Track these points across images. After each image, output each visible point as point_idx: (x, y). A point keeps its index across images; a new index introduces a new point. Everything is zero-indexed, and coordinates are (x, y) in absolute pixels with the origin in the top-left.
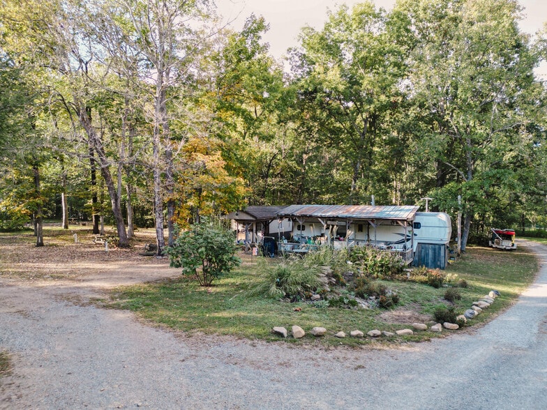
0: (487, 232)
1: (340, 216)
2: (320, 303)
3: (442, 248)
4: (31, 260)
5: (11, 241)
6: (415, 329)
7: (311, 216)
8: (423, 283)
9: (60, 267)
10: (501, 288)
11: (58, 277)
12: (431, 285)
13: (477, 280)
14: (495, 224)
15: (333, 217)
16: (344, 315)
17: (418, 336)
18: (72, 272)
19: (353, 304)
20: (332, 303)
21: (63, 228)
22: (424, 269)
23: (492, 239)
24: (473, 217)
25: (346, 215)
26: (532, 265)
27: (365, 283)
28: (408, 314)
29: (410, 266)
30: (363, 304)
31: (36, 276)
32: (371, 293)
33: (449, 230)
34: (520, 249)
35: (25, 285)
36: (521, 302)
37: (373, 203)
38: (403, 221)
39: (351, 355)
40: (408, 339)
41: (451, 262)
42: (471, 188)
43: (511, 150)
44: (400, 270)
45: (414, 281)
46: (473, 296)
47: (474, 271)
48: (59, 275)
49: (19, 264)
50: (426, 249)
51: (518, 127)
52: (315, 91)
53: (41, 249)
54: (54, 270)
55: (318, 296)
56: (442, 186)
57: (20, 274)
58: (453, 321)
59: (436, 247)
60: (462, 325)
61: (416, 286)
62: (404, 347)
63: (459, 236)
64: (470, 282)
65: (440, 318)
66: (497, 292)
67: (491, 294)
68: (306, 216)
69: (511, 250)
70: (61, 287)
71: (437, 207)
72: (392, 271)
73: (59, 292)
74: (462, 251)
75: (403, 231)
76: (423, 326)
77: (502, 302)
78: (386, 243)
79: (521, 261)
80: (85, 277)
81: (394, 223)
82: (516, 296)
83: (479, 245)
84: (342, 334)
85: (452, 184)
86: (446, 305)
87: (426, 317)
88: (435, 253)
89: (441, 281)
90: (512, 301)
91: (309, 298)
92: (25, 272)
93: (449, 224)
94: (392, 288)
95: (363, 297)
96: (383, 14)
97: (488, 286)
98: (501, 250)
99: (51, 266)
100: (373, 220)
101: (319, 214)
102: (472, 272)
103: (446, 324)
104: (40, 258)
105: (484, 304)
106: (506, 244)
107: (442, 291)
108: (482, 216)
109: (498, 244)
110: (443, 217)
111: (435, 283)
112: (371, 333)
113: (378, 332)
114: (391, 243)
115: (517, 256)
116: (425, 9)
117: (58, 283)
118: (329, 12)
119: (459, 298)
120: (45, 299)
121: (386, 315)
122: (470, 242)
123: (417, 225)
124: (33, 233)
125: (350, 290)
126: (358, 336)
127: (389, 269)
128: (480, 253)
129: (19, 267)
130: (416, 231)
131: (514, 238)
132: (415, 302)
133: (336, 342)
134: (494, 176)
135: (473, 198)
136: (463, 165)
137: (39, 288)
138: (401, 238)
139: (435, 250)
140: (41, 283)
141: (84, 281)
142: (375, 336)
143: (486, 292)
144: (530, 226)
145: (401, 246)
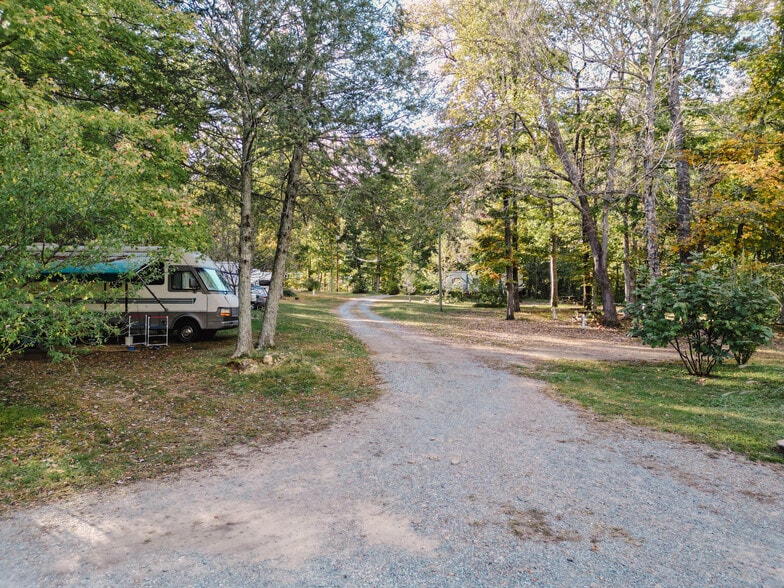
9: (511, 337)
11: (499, 344)
18: (519, 342)
21: (551, 305)
31: (478, 341)
35: (459, 346)
48: (502, 343)
49: (472, 331)
53: (511, 323)
54: (502, 339)
57: (464, 338)
70: (492, 352)
73: (485, 355)
80: (529, 348)
92: (470, 337)
99: (503, 336)
104: (499, 329)
117: (494, 349)
129: (470, 333)
137: (469, 351)
140: (476, 347)
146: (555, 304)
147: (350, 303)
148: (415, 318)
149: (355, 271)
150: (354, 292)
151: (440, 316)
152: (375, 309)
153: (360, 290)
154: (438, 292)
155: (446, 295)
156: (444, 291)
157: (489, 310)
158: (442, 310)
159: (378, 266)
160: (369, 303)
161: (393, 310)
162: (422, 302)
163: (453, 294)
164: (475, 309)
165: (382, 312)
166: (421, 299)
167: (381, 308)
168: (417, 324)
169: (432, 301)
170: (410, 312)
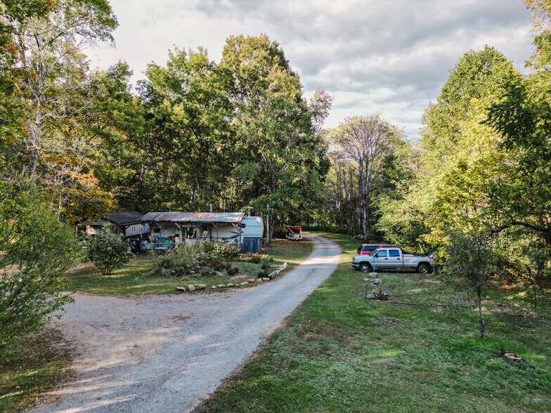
0: (285, 228)
1: (192, 221)
2: (196, 275)
3: (259, 240)
6: (249, 282)
7: (169, 221)
8: (249, 261)
10: (290, 261)
12: (254, 262)
13: (278, 258)
14: (290, 223)
15: (187, 222)
16: (212, 280)
17: (251, 284)
19: (215, 274)
20: (203, 275)
22: (249, 254)
23: (288, 233)
24: (276, 218)
25: (195, 220)
26: (309, 249)
27: (218, 263)
28: (244, 276)
29: (241, 252)
30: (220, 274)
32: (223, 267)
33: (262, 228)
34: (305, 239)
36: (299, 267)
37: (211, 210)
38: (235, 223)
39: (222, 294)
40: (246, 286)
41: (263, 249)
42: (275, 199)
43: (296, 176)
44: (236, 255)
45: (244, 261)
46: (277, 266)
47: (278, 254)
50: (249, 242)
51: (300, 161)
52: (164, 120)
55: (194, 272)
56: (256, 197)
58: (267, 277)
59: (254, 240)
60: (271, 278)
61: (246, 264)
62: (245, 289)
63: (268, 232)
64: (275, 259)
65: (261, 276)
66: (288, 263)
67: (285, 264)
68: (165, 221)
69: (299, 240)
71: (254, 212)
72: (231, 256)
74: (269, 242)
75: (235, 230)
76: (253, 280)
77: (290, 268)
78: (223, 239)
79: (304, 247)
81: (230, 225)
82: (298, 265)
83: (280, 238)
84: (214, 287)
85: (263, 196)
86: (263, 271)
87: (254, 277)
88: (254, 244)
89: (259, 259)
90: (295, 267)
91: (188, 273)
93: (262, 224)
94: (234, 265)
95: (219, 270)
96: (214, 66)
97: (284, 261)
98: (293, 240)
100: (215, 223)
101: (176, 220)
102: (276, 255)
103: (264, 279)
105: (281, 269)
106: (296, 236)
107: (260, 265)
108: (282, 218)
109: (291, 236)
110: (259, 219)
111: (256, 261)
112: (229, 285)
113: (232, 284)
114: (226, 239)
115: (302, 244)
116: (244, 71)
118: (171, 54)
119: (269, 267)
121: (233, 278)
122: (274, 236)
123: (243, 226)
125: (211, 267)
126: (222, 287)
127: (229, 255)
128: (280, 243)
130: (243, 229)
131: (301, 232)
132: (247, 271)
133: (213, 290)
134: (288, 191)
135: (276, 207)
136: (269, 183)
138: (233, 235)
139: (254, 241)
142: (231, 286)
143: (283, 263)
144: (312, 223)
145: (233, 240)
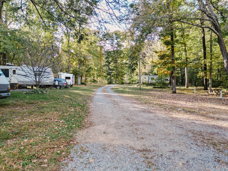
4: (169, 99)
5: (160, 91)
9: (189, 105)
11: (189, 111)
18: (200, 109)
21: (186, 87)
31: (171, 108)
35: (162, 114)
48: (190, 110)
49: (161, 100)
53: (175, 95)
54: (184, 106)
57: (160, 105)
70: (197, 122)
73: (197, 129)
80: (217, 116)
92: (164, 104)
99: (182, 103)
104: (174, 98)
117: (192, 117)
120: (179, 135)
124: (171, 89)
129: (161, 101)
137: (173, 119)
140: (175, 115)
141: (218, 119)
146: (187, 87)
147: (105, 87)
148: (129, 93)
149: (109, 77)
150: (108, 83)
151: (140, 92)
152: (113, 89)
153: (110, 83)
154: (138, 83)
155: (141, 84)
156: (140, 82)
157: (160, 89)
158: (140, 89)
159: (117, 75)
160: (112, 87)
161: (120, 89)
162: (132, 86)
163: (144, 83)
164: (154, 89)
165: (115, 90)
166: (131, 86)
167: (116, 89)
168: (130, 95)
169: (135, 86)
170: (127, 90)
